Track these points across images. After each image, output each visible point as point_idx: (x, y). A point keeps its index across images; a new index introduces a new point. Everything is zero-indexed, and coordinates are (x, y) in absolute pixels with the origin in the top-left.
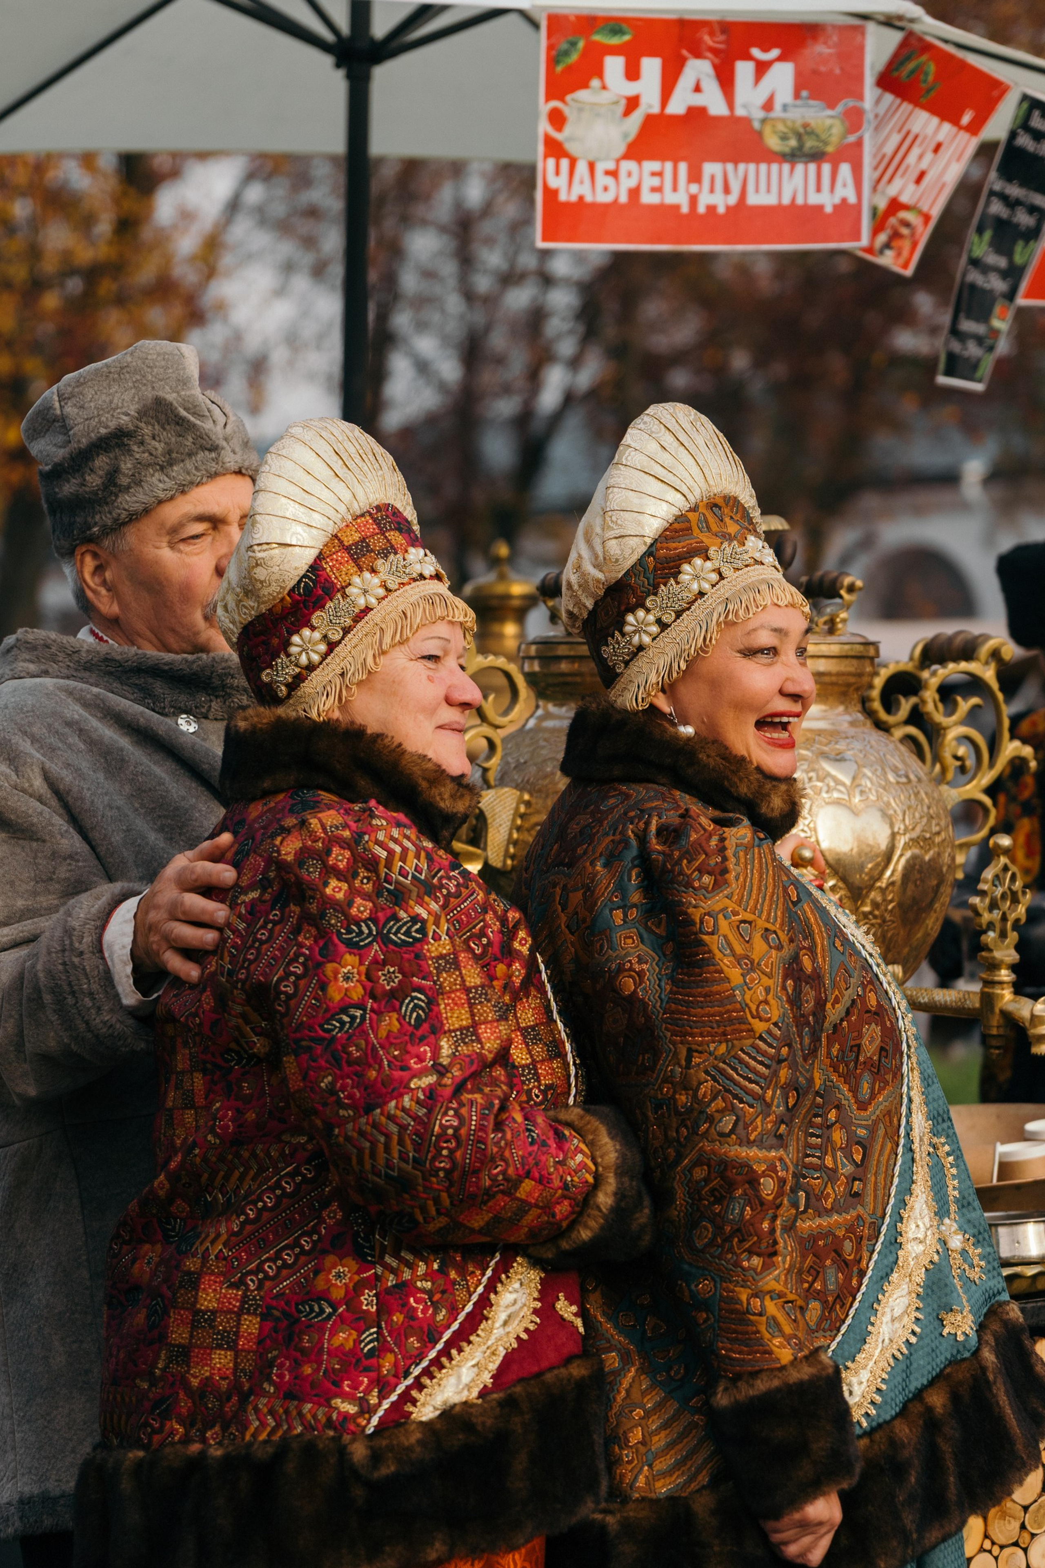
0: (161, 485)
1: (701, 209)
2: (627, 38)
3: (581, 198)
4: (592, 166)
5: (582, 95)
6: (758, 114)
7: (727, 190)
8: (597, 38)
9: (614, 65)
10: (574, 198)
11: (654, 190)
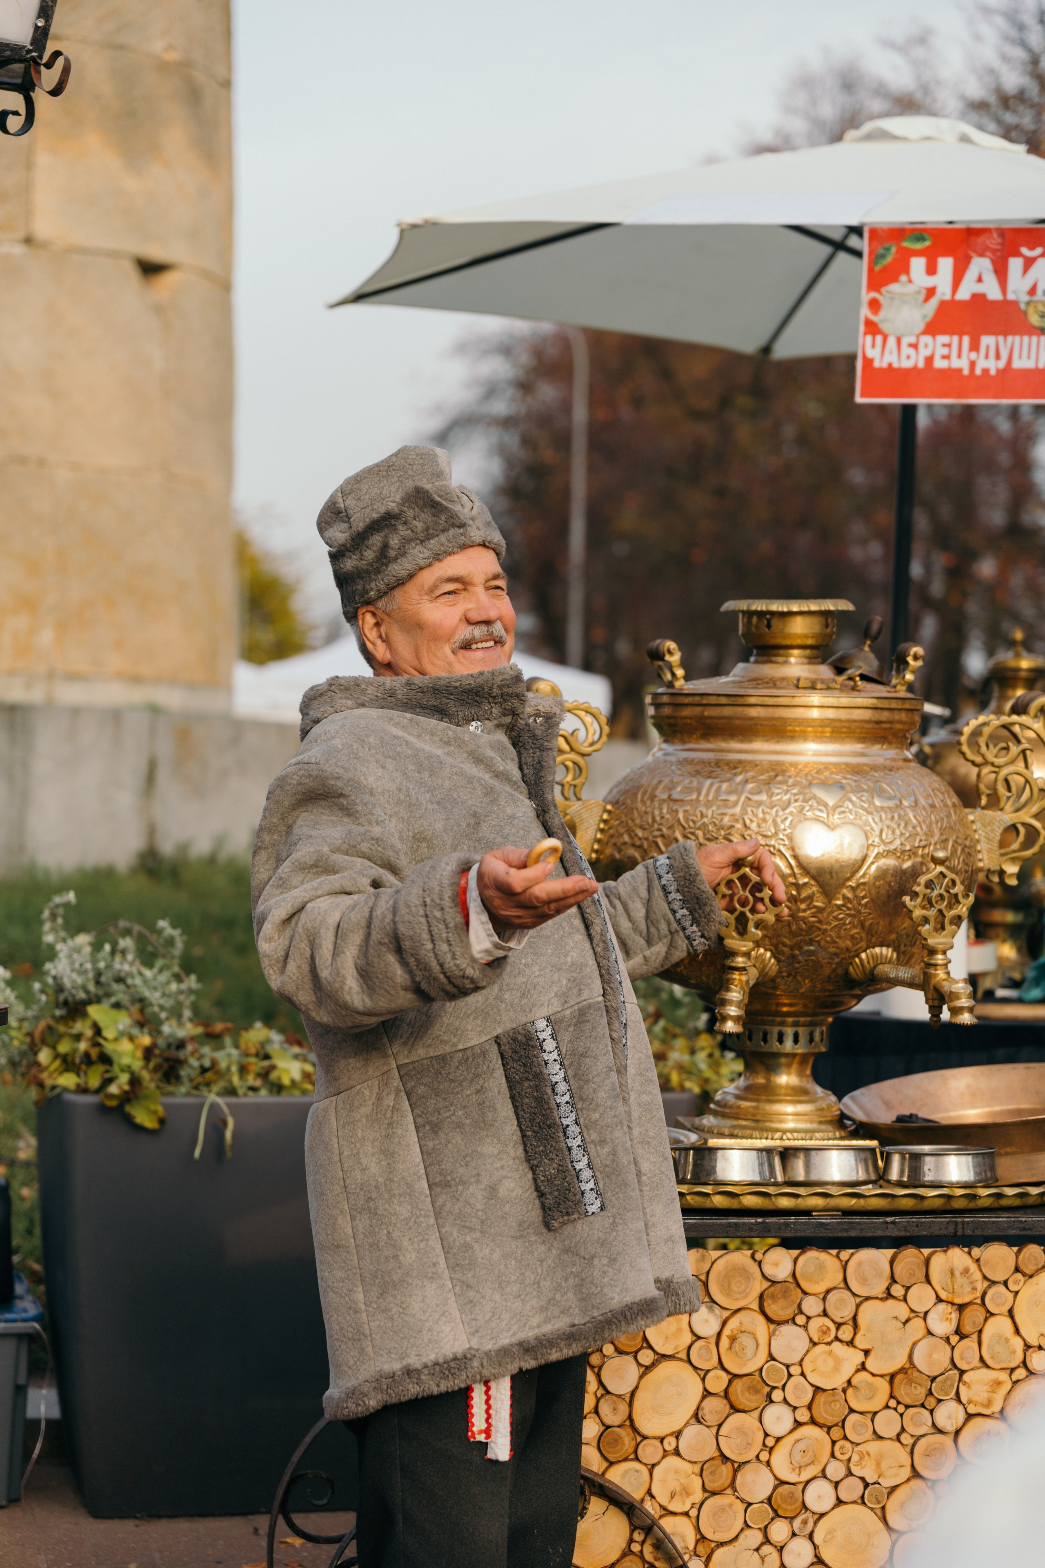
0: (421, 555)
1: (978, 372)
2: (927, 243)
3: (890, 365)
4: (899, 341)
5: (894, 287)
6: (1024, 298)
7: (998, 356)
8: (906, 244)
9: (918, 264)
10: (885, 365)
11: (944, 357)
